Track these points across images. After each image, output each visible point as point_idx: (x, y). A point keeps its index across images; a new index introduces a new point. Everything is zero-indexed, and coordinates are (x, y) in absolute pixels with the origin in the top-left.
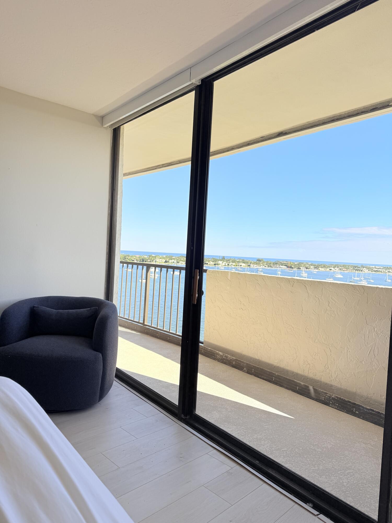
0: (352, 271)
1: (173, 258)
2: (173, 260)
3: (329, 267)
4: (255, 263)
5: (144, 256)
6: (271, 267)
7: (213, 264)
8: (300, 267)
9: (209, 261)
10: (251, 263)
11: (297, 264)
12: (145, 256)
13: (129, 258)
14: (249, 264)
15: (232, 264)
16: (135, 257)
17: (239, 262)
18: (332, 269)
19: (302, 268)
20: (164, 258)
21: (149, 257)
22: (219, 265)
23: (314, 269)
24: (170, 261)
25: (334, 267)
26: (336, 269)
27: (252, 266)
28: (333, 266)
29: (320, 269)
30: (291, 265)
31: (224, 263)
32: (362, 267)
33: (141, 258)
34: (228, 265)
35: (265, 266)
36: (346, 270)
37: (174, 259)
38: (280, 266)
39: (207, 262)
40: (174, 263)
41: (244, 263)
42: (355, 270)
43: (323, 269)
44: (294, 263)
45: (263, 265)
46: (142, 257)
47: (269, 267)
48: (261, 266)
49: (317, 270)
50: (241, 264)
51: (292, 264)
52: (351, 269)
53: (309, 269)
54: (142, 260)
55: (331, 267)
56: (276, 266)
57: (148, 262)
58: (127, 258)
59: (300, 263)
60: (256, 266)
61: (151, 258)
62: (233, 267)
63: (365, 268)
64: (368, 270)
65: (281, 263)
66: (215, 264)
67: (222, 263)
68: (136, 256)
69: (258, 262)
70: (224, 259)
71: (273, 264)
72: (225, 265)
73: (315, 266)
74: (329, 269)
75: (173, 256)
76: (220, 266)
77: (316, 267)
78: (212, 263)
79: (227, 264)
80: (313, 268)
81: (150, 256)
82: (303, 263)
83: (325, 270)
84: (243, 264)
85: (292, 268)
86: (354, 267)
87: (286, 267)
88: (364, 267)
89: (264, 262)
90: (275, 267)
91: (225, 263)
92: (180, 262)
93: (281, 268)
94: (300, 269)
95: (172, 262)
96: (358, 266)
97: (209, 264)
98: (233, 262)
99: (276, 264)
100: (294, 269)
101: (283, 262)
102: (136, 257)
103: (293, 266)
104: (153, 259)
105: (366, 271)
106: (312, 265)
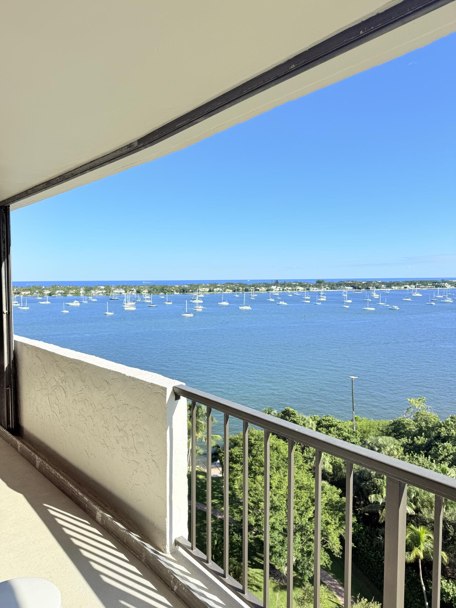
0: (431, 288)
1: (218, 285)
2: (218, 289)
3: (404, 285)
4: (315, 285)
5: (184, 286)
6: (335, 289)
7: (265, 290)
8: (369, 287)
9: (261, 287)
10: (310, 286)
11: (365, 283)
12: (185, 286)
13: (168, 289)
14: (308, 287)
15: (287, 289)
16: (174, 287)
17: (295, 286)
18: (408, 286)
19: (371, 288)
20: (207, 287)
21: (191, 287)
22: (272, 290)
23: (386, 288)
24: (215, 290)
25: (410, 285)
26: (412, 286)
27: (312, 289)
28: (407, 283)
29: (393, 287)
30: (359, 285)
31: (278, 287)
32: (443, 282)
33: (181, 288)
34: (283, 290)
35: (327, 289)
36: (423, 286)
37: (219, 287)
38: (344, 287)
39: (258, 288)
40: (219, 292)
41: (302, 286)
42: (434, 287)
43: (396, 288)
44: (362, 283)
45: (324, 288)
46: (182, 287)
47: (331, 289)
48: (323, 289)
49: (389, 289)
50: (298, 288)
51: (359, 283)
52: (430, 285)
53: (379, 288)
54: (182, 291)
55: (406, 284)
56: (341, 287)
57: (190, 292)
58: (166, 290)
59: (368, 282)
60: (316, 290)
61: (193, 288)
62: (289, 291)
63: (447, 283)
64: (450, 285)
65: (345, 283)
66: (267, 290)
67: (276, 288)
68: (176, 286)
69: (318, 284)
70: (278, 283)
71: (336, 285)
72: (279, 291)
73: (386, 284)
74: (403, 287)
75: (218, 284)
76: (274, 291)
77: (388, 285)
78: (263, 288)
79: (281, 289)
80: (384, 287)
81: (191, 285)
82: (372, 282)
83: (399, 289)
84: (301, 288)
85: (360, 289)
86: (433, 283)
87: (352, 288)
88: (445, 282)
89: (326, 284)
90: (339, 289)
91: (280, 287)
92: (227, 290)
93: (346, 289)
94: (369, 289)
95: (217, 290)
96: (438, 281)
97: (260, 290)
98: (289, 285)
99: (340, 285)
100: (362, 290)
101: (348, 282)
102: (176, 287)
103: (360, 287)
104: (195, 288)
105: (448, 286)
106: (383, 283)
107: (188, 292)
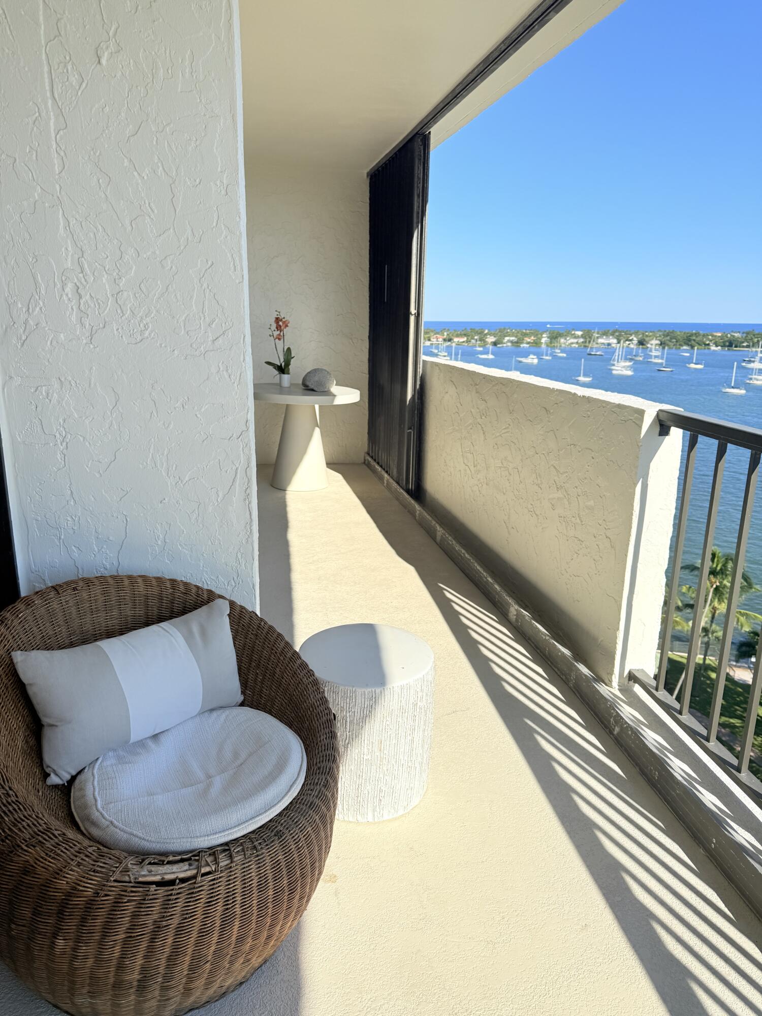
5: (733, 334)
12: (736, 335)
13: (698, 339)
16: (713, 336)
21: (747, 336)
33: (726, 339)
46: (729, 335)
54: (727, 344)
57: (743, 347)
58: (694, 340)
61: (752, 339)
68: (715, 334)
81: (748, 333)
102: (716, 336)
104: (756, 340)
107: (740, 347)
